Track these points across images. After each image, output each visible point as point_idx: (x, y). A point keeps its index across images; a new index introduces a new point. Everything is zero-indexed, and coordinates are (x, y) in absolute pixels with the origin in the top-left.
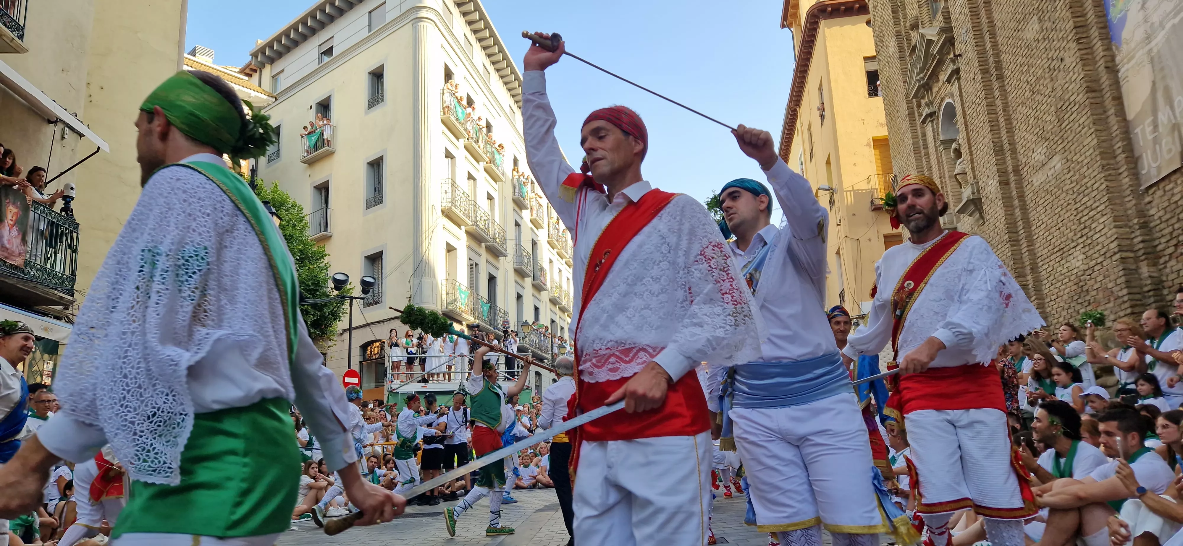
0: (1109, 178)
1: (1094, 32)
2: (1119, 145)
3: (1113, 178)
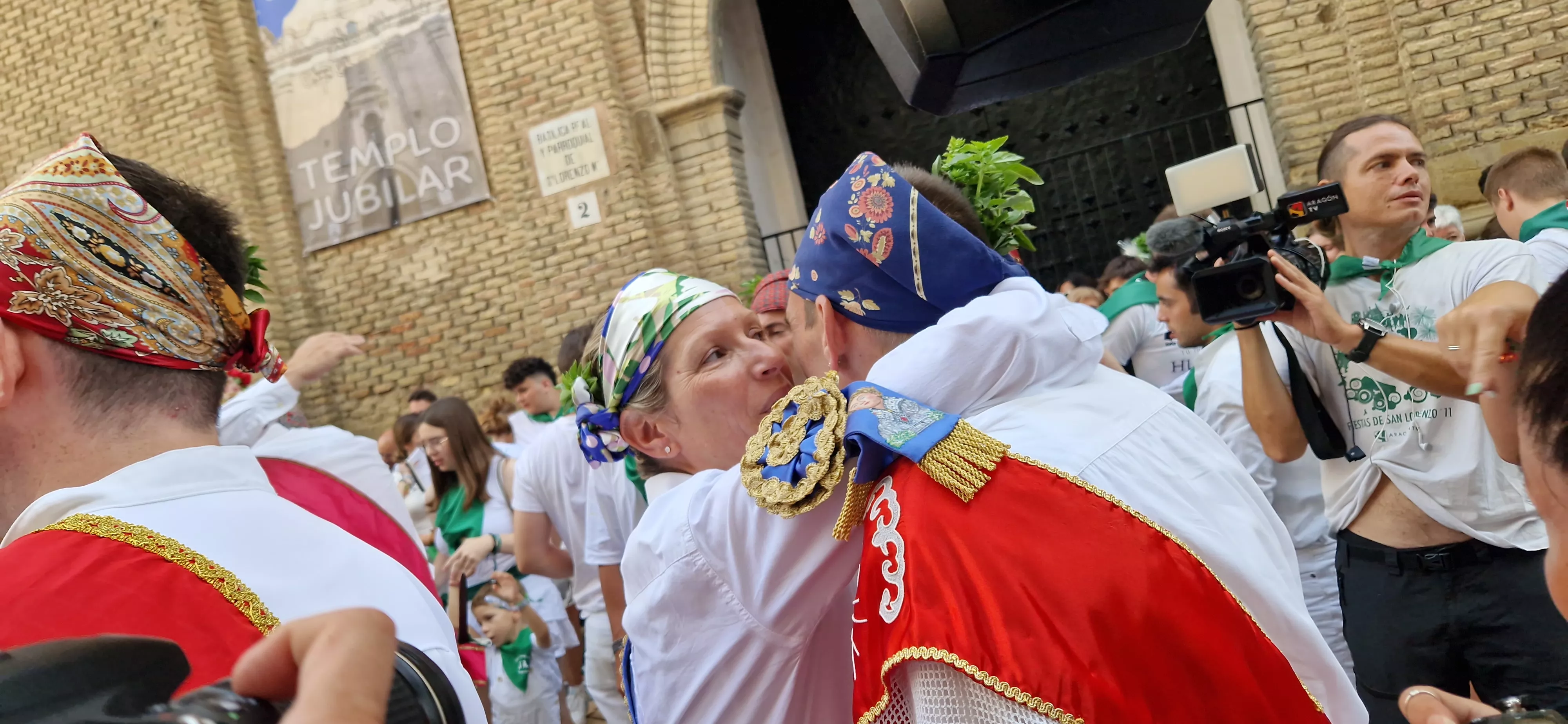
1: (227, 2)
2: (270, 181)
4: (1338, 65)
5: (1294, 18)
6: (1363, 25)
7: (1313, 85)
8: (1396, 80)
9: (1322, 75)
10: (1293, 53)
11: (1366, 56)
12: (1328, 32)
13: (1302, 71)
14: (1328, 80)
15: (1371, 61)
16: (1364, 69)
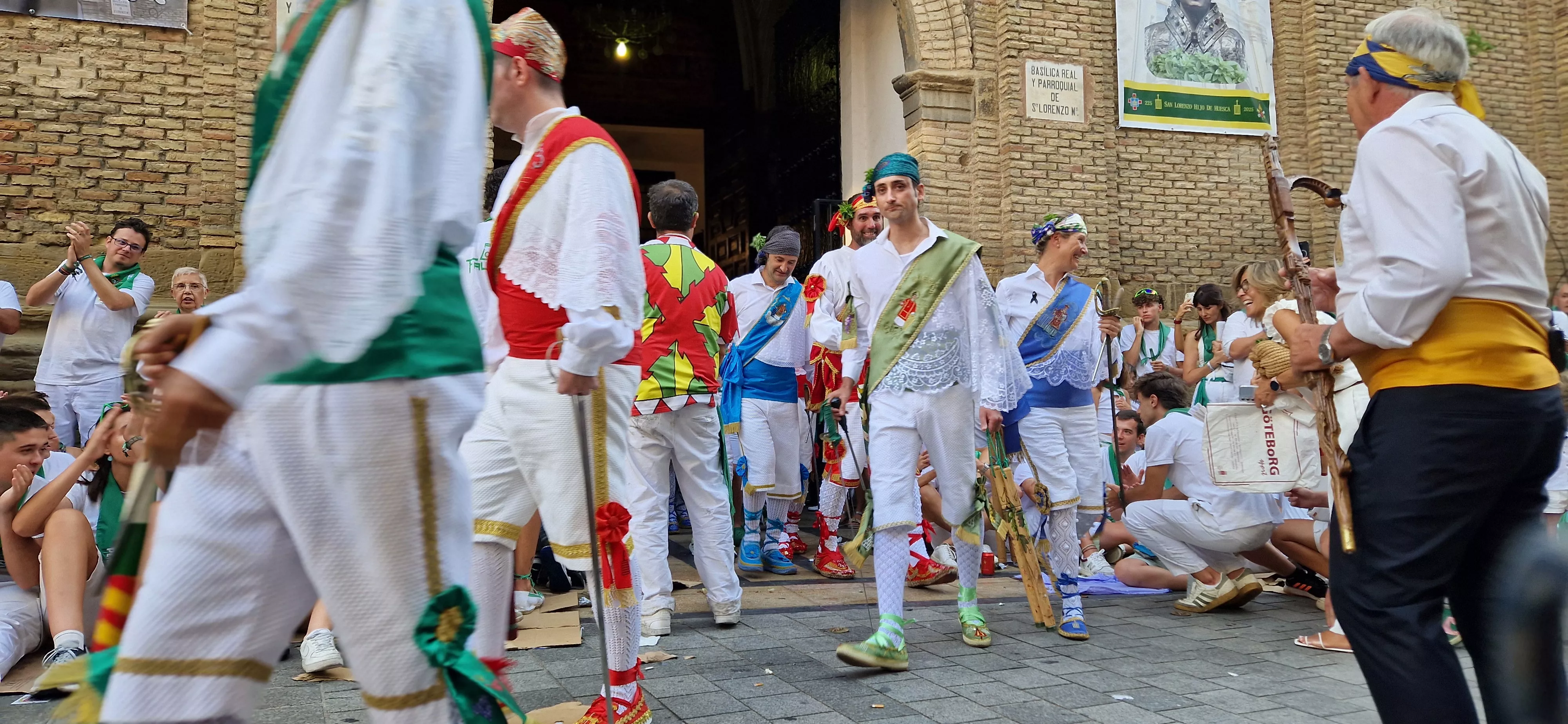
4: (964, 196)
5: (946, 154)
6: (987, 174)
7: (949, 204)
8: (997, 217)
9: (955, 199)
10: (941, 178)
11: (985, 196)
12: (963, 172)
13: (943, 192)
14: (957, 204)
15: (988, 200)
16: (982, 204)
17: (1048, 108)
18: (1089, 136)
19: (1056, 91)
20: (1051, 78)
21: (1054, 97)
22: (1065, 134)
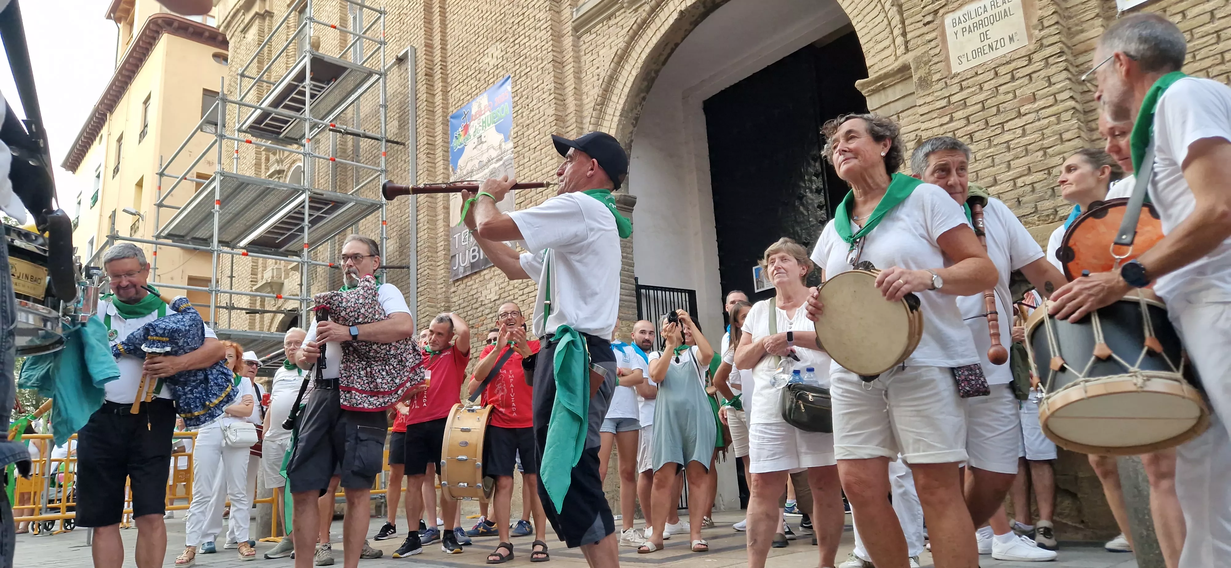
0: (431, 267)
1: (439, 153)
2: (441, 244)
3: (433, 268)
17: (980, 51)
18: (1036, 57)
19: (983, 30)
20: (976, 20)
21: (985, 36)
22: (1002, 70)
